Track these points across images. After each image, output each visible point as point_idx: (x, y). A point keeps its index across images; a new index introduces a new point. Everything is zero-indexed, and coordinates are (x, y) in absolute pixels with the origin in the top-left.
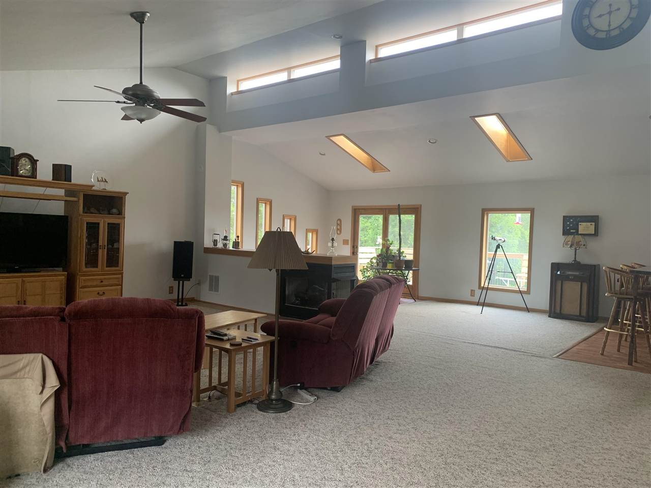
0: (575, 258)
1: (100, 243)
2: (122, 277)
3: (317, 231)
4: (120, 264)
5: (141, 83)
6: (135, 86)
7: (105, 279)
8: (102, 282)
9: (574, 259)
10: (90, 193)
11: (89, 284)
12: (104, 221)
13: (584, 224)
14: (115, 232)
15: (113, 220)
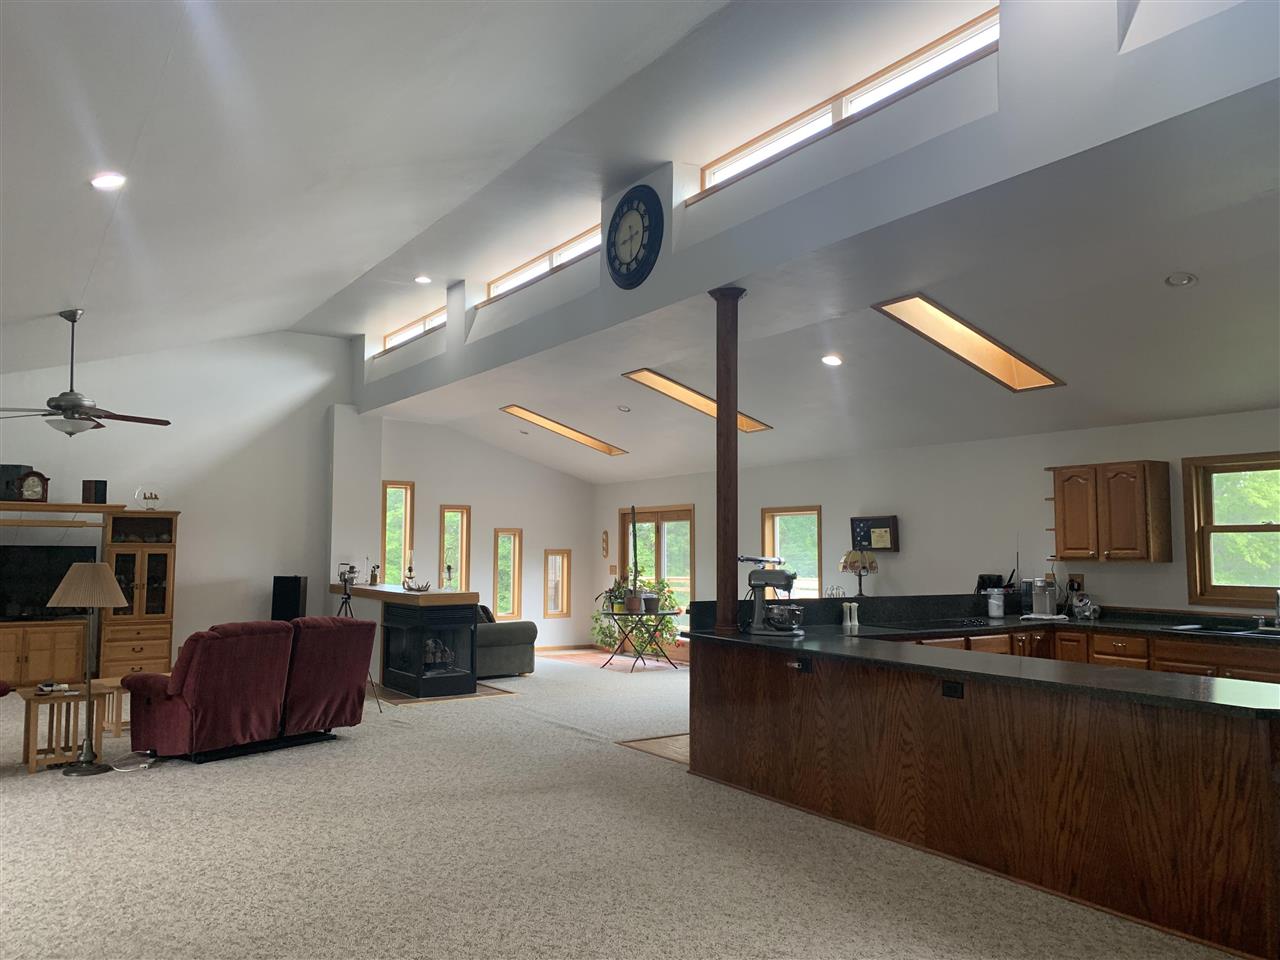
0: (861, 590)
1: (137, 581)
2: (171, 628)
3: (567, 553)
4: (168, 608)
5: (72, 390)
6: (63, 394)
7: (144, 629)
8: (138, 633)
9: (858, 592)
10: (121, 515)
11: (119, 636)
12: (142, 552)
13: (877, 530)
14: (160, 568)
15: (158, 550)
